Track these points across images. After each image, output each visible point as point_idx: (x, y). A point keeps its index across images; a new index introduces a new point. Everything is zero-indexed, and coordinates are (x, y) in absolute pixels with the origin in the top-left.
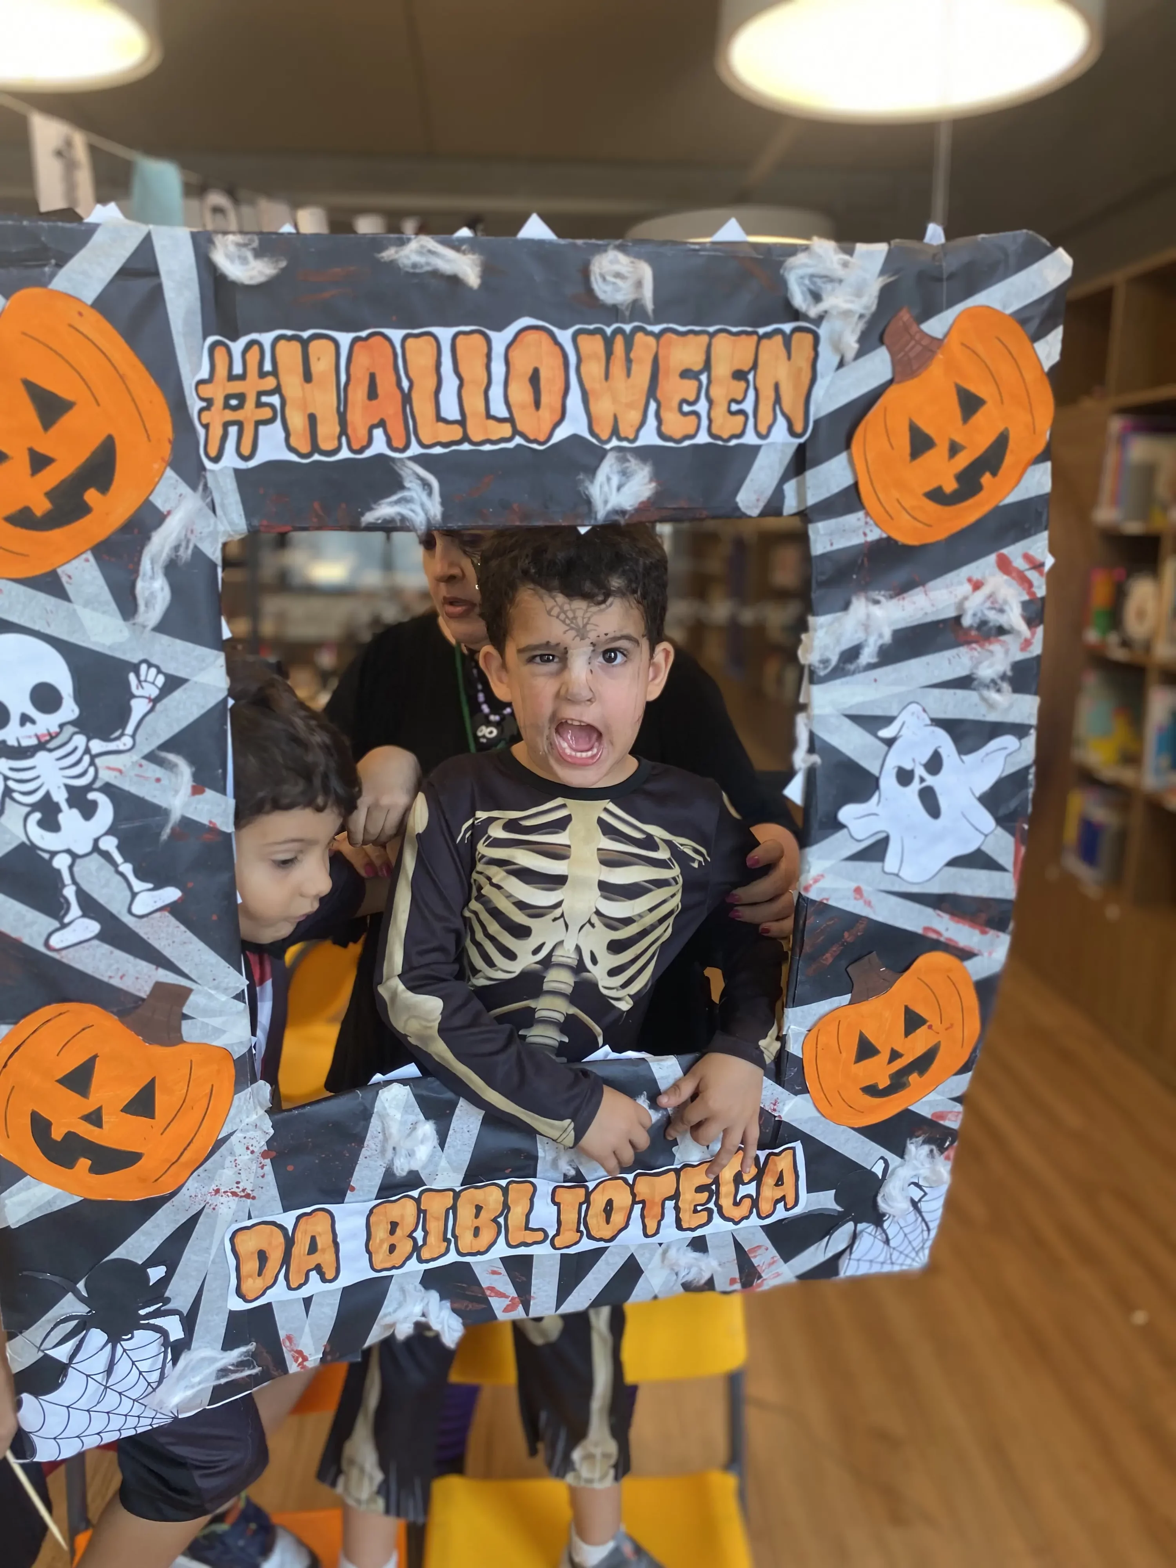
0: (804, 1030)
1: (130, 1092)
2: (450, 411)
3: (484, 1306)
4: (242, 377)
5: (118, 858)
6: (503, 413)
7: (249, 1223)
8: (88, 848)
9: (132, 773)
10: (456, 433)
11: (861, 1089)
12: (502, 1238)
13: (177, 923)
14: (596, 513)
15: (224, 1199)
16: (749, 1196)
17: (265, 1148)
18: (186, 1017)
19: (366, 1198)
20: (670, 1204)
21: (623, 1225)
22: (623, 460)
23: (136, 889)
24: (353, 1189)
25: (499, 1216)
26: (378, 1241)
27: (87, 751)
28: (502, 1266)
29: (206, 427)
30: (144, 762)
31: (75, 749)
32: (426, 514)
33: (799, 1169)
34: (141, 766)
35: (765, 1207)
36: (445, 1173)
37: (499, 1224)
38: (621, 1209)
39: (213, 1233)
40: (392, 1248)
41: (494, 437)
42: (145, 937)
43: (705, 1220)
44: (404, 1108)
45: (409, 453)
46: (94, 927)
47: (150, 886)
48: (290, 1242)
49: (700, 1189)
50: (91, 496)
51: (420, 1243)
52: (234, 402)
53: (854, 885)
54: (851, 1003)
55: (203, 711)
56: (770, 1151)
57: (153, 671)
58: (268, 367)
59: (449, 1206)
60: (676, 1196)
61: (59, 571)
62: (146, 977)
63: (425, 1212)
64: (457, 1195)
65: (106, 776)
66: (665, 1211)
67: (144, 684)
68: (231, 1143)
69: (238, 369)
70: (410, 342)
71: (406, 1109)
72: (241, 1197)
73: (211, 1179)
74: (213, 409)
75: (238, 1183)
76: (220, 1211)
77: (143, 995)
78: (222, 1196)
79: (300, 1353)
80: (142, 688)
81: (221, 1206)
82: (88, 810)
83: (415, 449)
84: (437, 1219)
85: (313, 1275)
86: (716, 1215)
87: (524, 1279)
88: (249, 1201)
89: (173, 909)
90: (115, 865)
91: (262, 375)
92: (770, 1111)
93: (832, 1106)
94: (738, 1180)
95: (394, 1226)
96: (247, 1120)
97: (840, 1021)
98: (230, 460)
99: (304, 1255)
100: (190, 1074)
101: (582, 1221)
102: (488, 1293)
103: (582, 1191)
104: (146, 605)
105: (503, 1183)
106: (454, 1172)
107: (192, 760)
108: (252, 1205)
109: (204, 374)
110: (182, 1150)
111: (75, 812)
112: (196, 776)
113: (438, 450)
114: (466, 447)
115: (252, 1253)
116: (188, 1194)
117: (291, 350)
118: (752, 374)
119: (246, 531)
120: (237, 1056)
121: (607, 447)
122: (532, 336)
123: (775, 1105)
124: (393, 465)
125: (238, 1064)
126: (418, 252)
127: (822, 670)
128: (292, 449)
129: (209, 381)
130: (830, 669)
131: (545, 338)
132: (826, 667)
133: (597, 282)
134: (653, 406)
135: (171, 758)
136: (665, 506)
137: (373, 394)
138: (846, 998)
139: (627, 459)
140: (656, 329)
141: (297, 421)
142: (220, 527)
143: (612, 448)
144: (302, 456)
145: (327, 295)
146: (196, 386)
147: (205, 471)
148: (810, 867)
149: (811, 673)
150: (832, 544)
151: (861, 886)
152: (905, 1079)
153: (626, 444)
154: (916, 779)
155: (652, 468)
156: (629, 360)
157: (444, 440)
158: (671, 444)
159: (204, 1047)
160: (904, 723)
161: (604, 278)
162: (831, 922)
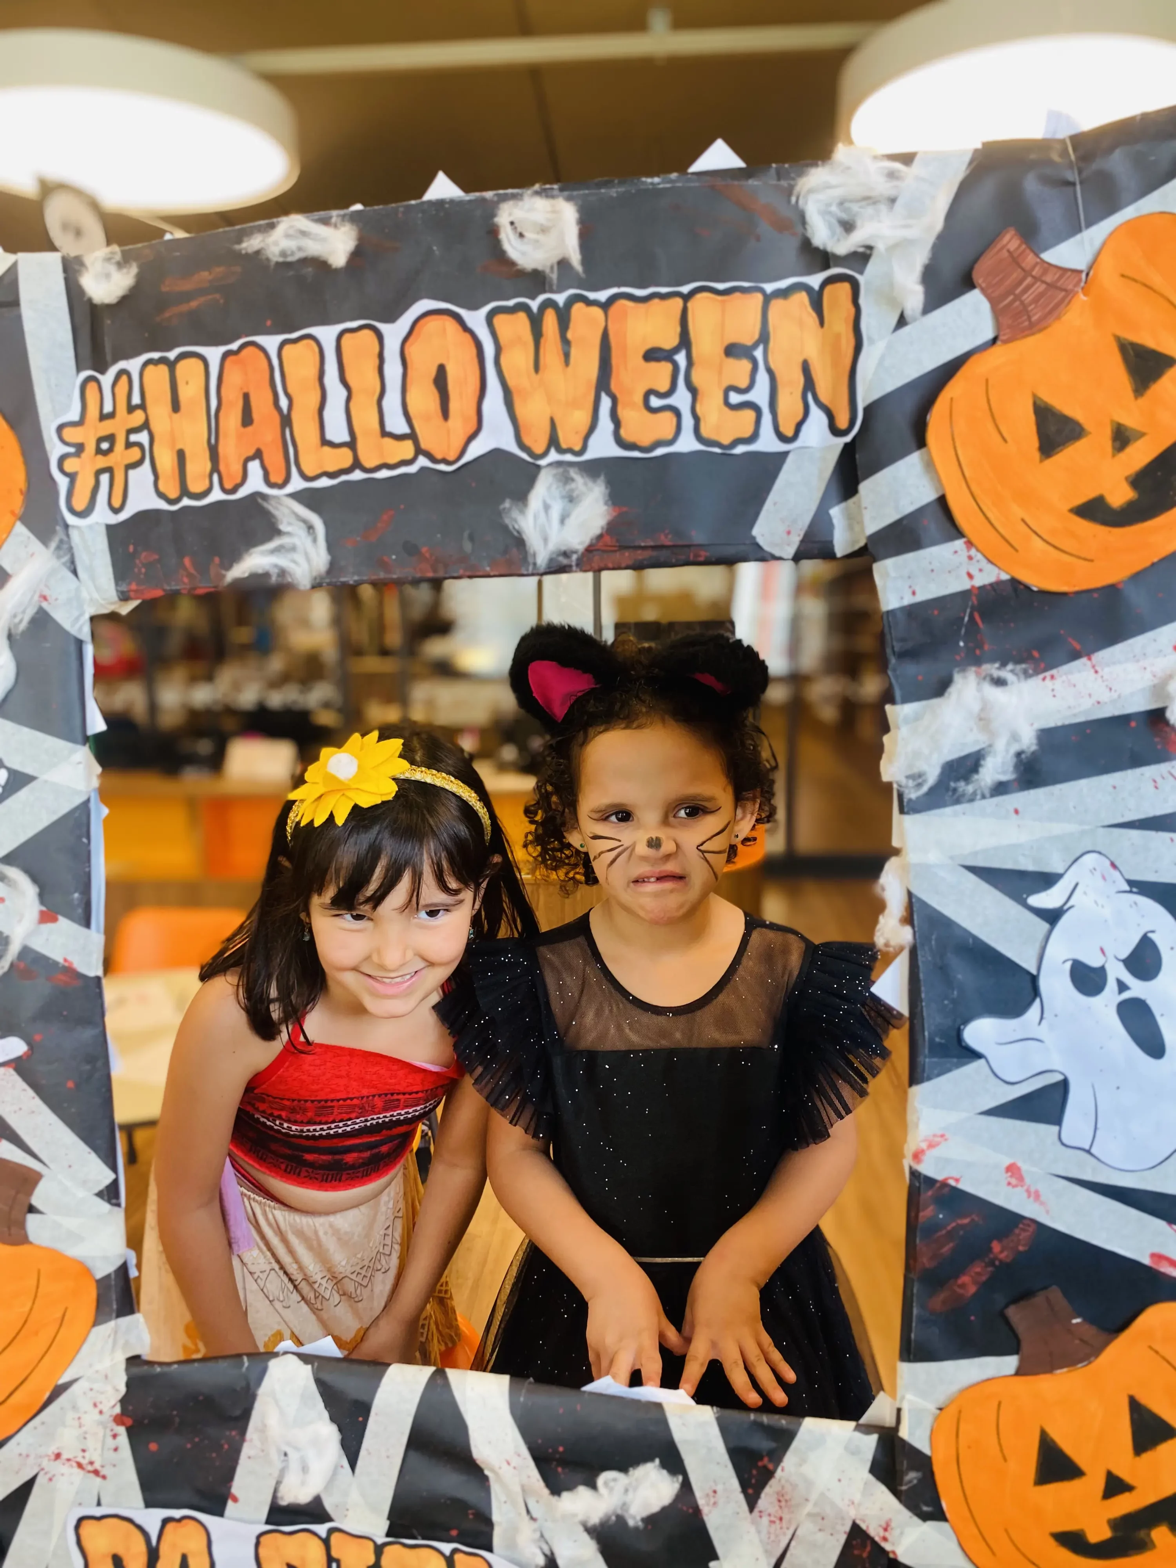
0: (931, 1407)
2: (337, 431)
4: (112, 415)
6: (401, 427)
7: (98, 1512)
10: (345, 458)
11: (1051, 1535)
13: (25, 1086)
14: (534, 555)
15: (64, 1469)
17: (118, 1410)
18: (32, 1209)
19: (254, 1518)
22: (567, 480)
24: (235, 1500)
29: (72, 477)
32: (310, 565)
36: (359, 1511)
39: (51, 1514)
41: (392, 461)
44: (302, 1398)
45: (290, 489)
48: (153, 1555)
52: (105, 446)
53: (1007, 1161)
54: (1018, 1373)
55: (55, 818)
58: (136, 400)
63: (338, 1562)
64: (379, 1550)
68: (72, 1393)
69: (108, 407)
70: (287, 348)
71: (304, 1399)
72: (89, 1472)
73: (50, 1437)
74: (84, 455)
75: (83, 1451)
76: (59, 1485)
78: (64, 1464)
81: (60, 1477)
83: (297, 484)
88: (98, 1480)
89: (18, 1065)
91: (131, 409)
92: (876, 1537)
93: (993, 1553)
96: (99, 1366)
97: (1000, 1403)
98: (102, 515)
100: (38, 1287)
105: (446, 1548)
106: (372, 1513)
107: (35, 878)
108: (101, 1486)
109: (74, 415)
113: (324, 482)
114: (357, 475)
115: (104, 1556)
116: (18, 1449)
117: (158, 376)
118: (760, 349)
119: (116, 598)
120: (99, 1275)
121: (542, 462)
122: (433, 324)
123: (886, 1530)
124: (265, 505)
125: (103, 1284)
126: (287, 236)
127: (912, 791)
128: (161, 495)
129: (80, 423)
130: (925, 789)
131: (450, 324)
132: (919, 785)
133: (509, 241)
134: (606, 403)
135: (14, 873)
136: (637, 544)
137: (247, 419)
138: (1010, 1363)
139: (573, 480)
140: (602, 296)
141: (166, 460)
142: (85, 594)
143: (550, 465)
144: (171, 502)
145: (194, 304)
146: (60, 429)
147: (66, 526)
148: (919, 1119)
149: (900, 796)
150: (914, 593)
151: (1020, 1164)
152: (1142, 1534)
153: (569, 457)
154: (1111, 985)
155: (606, 488)
156: (566, 342)
157: (331, 469)
158: (636, 454)
159: (55, 1255)
160: (1077, 885)
161: (521, 235)
162: (966, 1221)
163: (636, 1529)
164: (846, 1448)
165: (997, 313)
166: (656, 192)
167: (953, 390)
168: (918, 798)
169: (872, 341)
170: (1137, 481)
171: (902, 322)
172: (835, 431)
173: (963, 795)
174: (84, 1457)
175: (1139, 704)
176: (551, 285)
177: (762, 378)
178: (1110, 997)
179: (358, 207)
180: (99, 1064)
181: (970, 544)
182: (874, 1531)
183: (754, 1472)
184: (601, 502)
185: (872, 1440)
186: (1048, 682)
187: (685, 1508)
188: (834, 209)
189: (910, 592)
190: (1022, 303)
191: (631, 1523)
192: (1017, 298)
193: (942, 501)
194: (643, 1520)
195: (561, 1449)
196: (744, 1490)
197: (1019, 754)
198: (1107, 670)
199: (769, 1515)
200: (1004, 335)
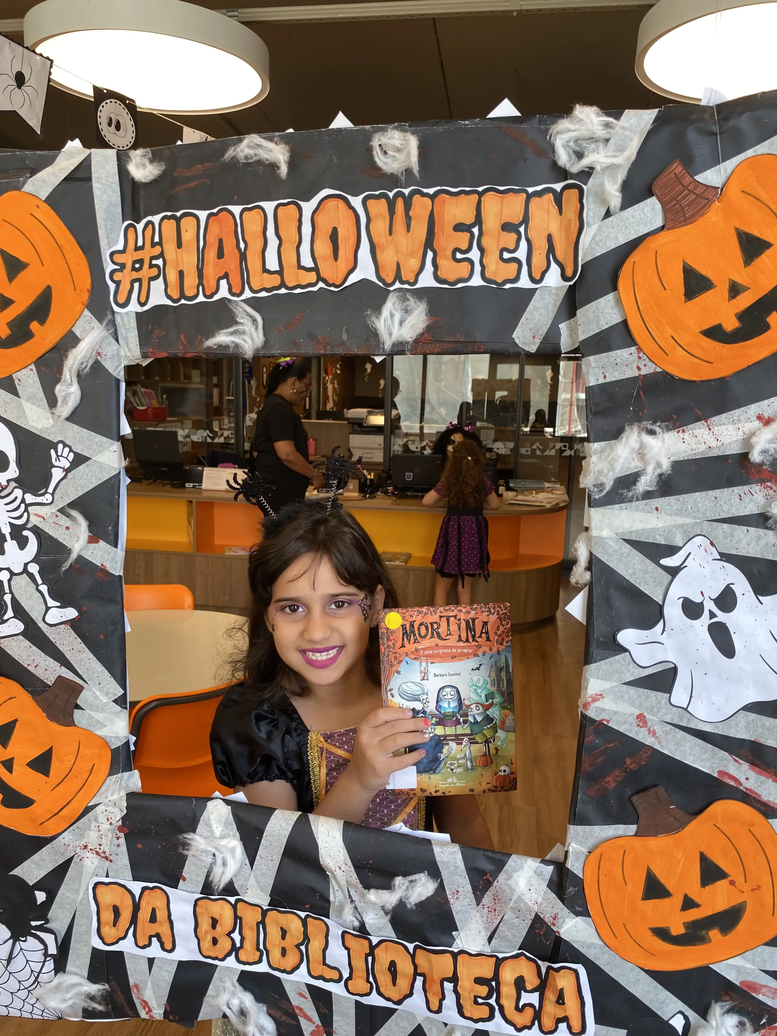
0: (585, 850)
1: (36, 753)
2: (272, 264)
3: (295, 1023)
4: (142, 248)
5: (40, 581)
6: (310, 264)
7: (107, 880)
8: (21, 570)
9: (51, 521)
10: (276, 280)
11: (650, 928)
12: (304, 966)
13: (76, 636)
14: (383, 344)
15: (89, 855)
16: (531, 1005)
17: (120, 823)
18: (78, 707)
19: (194, 890)
20: (449, 986)
21: (407, 992)
22: (404, 299)
23: (49, 605)
24: (184, 879)
25: (302, 944)
26: (203, 930)
27: (23, 501)
28: (307, 992)
29: (118, 283)
30: (59, 514)
31: (16, 498)
32: (253, 342)
33: (584, 994)
34: (57, 516)
35: (548, 1023)
36: (254, 890)
37: (301, 951)
38: (405, 975)
39: (80, 879)
40: (215, 941)
41: (303, 284)
42: (53, 641)
43: (486, 1015)
44: (225, 824)
45: (243, 297)
46: (19, 626)
47: (59, 604)
48: (136, 907)
49: (479, 981)
50: (34, 326)
51: (238, 945)
52: (137, 266)
53: (638, 712)
54: (636, 835)
55: (99, 482)
56: (550, 964)
57: (67, 449)
58: (157, 239)
59: (259, 921)
60: (454, 979)
61: (14, 376)
62: (52, 670)
63: (241, 919)
64: (264, 913)
65: (34, 520)
66: (445, 991)
67: (60, 458)
68: (96, 811)
69: (140, 243)
70: (246, 213)
71: (226, 825)
72: (103, 857)
73: (82, 836)
74: (124, 271)
75: (100, 845)
76: (85, 863)
77: (50, 683)
78: (89, 852)
79: (146, 1003)
80: (59, 461)
81: (86, 859)
82: (23, 543)
83: (248, 294)
84: (251, 928)
85: (154, 940)
86: (497, 1014)
87: (326, 1011)
88: (107, 862)
89: (72, 623)
90: (37, 585)
91: (153, 245)
92: (549, 924)
93: (617, 938)
94: (520, 984)
95: (214, 923)
96: (111, 798)
97: (625, 851)
98: (134, 307)
99: (146, 921)
100: (78, 752)
101: (370, 972)
102: (298, 1012)
103: (366, 943)
104: (62, 403)
105: (303, 914)
106: (261, 891)
107: (86, 517)
108: (110, 866)
109: (120, 246)
110: (62, 807)
111: (14, 542)
112: (91, 527)
113: (263, 294)
114: (283, 291)
115: (109, 906)
116: (63, 841)
117: (170, 226)
118: (523, 226)
119: (140, 356)
120: (113, 747)
121: (391, 289)
122: (331, 203)
123: (554, 919)
124: (229, 305)
125: (115, 752)
126: (249, 146)
127: (597, 494)
128: (169, 297)
129: (123, 252)
130: (604, 493)
131: (341, 203)
132: (601, 491)
133: (378, 156)
134: (430, 255)
135: (74, 513)
136: (444, 339)
137: (220, 254)
138: (632, 829)
139: (408, 300)
140: (431, 191)
141: (172, 276)
142: (122, 353)
143: (395, 290)
144: (174, 301)
145: (192, 184)
146: (112, 254)
147: (113, 312)
148: (588, 684)
149: (589, 496)
150: (605, 377)
151: (645, 714)
152: (704, 933)
153: (407, 286)
154: (706, 614)
155: (427, 306)
156: (408, 218)
157: (268, 286)
158: (446, 286)
159: (89, 733)
160: (690, 554)
161: (385, 153)
162: (612, 745)
163: (411, 910)
164: (535, 872)
165: (666, 211)
166: (466, 130)
167: (635, 257)
168: (599, 498)
169: (589, 225)
170: (741, 316)
171: (608, 214)
172: (564, 278)
173: (626, 497)
174: (100, 849)
175: (735, 449)
176: (401, 184)
177: (523, 244)
178: (705, 620)
179: (291, 130)
180: (119, 626)
181: (639, 350)
182: (548, 919)
183: (481, 882)
184: (424, 314)
185: (551, 868)
186: (681, 434)
187: (440, 900)
188: (572, 144)
189: (602, 377)
190: (681, 205)
191: (409, 906)
192: (678, 202)
193: (625, 323)
194: (415, 904)
195: (371, 862)
196: (474, 893)
197: (660, 475)
198: (716, 428)
199: (489, 908)
200: (669, 225)
